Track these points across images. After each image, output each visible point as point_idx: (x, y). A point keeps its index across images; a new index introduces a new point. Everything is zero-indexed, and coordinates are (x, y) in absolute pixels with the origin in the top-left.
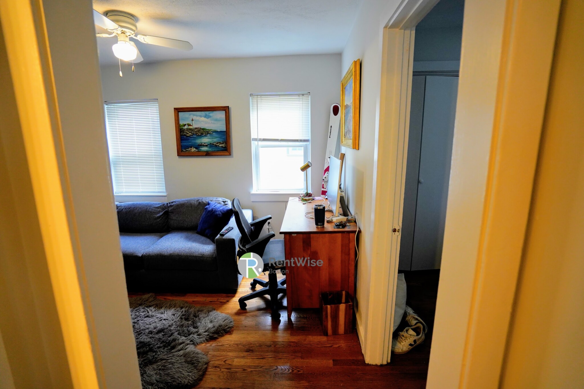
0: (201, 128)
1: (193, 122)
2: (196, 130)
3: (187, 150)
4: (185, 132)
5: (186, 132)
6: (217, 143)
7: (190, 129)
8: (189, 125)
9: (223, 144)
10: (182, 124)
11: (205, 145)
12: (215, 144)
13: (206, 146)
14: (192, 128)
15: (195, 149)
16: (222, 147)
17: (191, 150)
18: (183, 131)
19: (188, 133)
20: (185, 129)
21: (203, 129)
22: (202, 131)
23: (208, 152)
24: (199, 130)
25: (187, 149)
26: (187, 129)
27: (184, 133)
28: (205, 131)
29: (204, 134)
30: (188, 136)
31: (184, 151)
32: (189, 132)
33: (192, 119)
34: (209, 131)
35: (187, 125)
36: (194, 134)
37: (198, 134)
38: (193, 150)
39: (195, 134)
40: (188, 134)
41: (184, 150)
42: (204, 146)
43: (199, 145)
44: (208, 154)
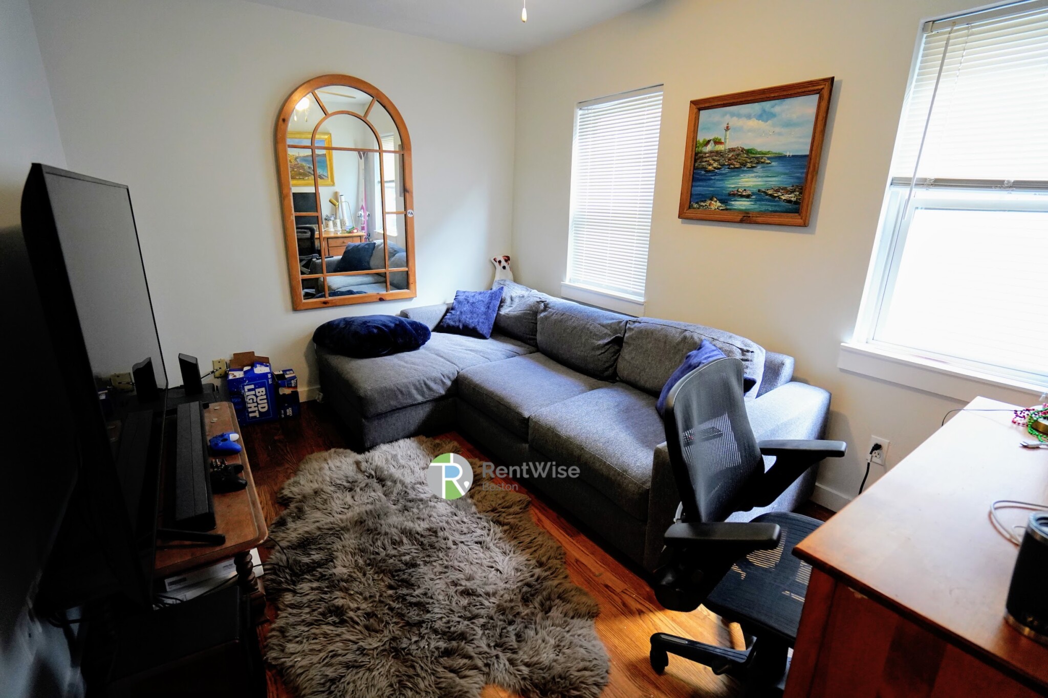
0: (743, 150)
1: (728, 132)
2: (730, 156)
3: (702, 206)
4: (705, 159)
5: (708, 159)
6: (777, 191)
7: (718, 153)
8: (718, 142)
9: (792, 192)
10: (701, 141)
11: (744, 194)
12: (770, 192)
13: (748, 196)
14: (723, 149)
15: (720, 204)
16: (789, 201)
17: (710, 205)
18: (702, 157)
19: (712, 162)
20: (705, 153)
21: (748, 152)
22: (745, 156)
23: (748, 213)
24: (738, 155)
25: (702, 204)
26: (711, 152)
27: (703, 164)
28: (753, 156)
29: (749, 165)
30: (710, 171)
31: (694, 208)
32: (713, 160)
33: (726, 126)
34: (762, 157)
35: (712, 142)
36: (723, 165)
37: (734, 165)
38: (716, 205)
39: (728, 165)
40: (710, 165)
41: (695, 206)
42: (742, 196)
43: (730, 195)
44: (746, 219)
